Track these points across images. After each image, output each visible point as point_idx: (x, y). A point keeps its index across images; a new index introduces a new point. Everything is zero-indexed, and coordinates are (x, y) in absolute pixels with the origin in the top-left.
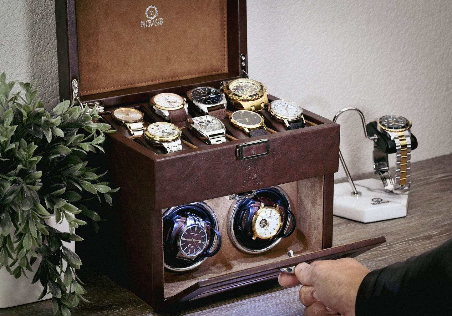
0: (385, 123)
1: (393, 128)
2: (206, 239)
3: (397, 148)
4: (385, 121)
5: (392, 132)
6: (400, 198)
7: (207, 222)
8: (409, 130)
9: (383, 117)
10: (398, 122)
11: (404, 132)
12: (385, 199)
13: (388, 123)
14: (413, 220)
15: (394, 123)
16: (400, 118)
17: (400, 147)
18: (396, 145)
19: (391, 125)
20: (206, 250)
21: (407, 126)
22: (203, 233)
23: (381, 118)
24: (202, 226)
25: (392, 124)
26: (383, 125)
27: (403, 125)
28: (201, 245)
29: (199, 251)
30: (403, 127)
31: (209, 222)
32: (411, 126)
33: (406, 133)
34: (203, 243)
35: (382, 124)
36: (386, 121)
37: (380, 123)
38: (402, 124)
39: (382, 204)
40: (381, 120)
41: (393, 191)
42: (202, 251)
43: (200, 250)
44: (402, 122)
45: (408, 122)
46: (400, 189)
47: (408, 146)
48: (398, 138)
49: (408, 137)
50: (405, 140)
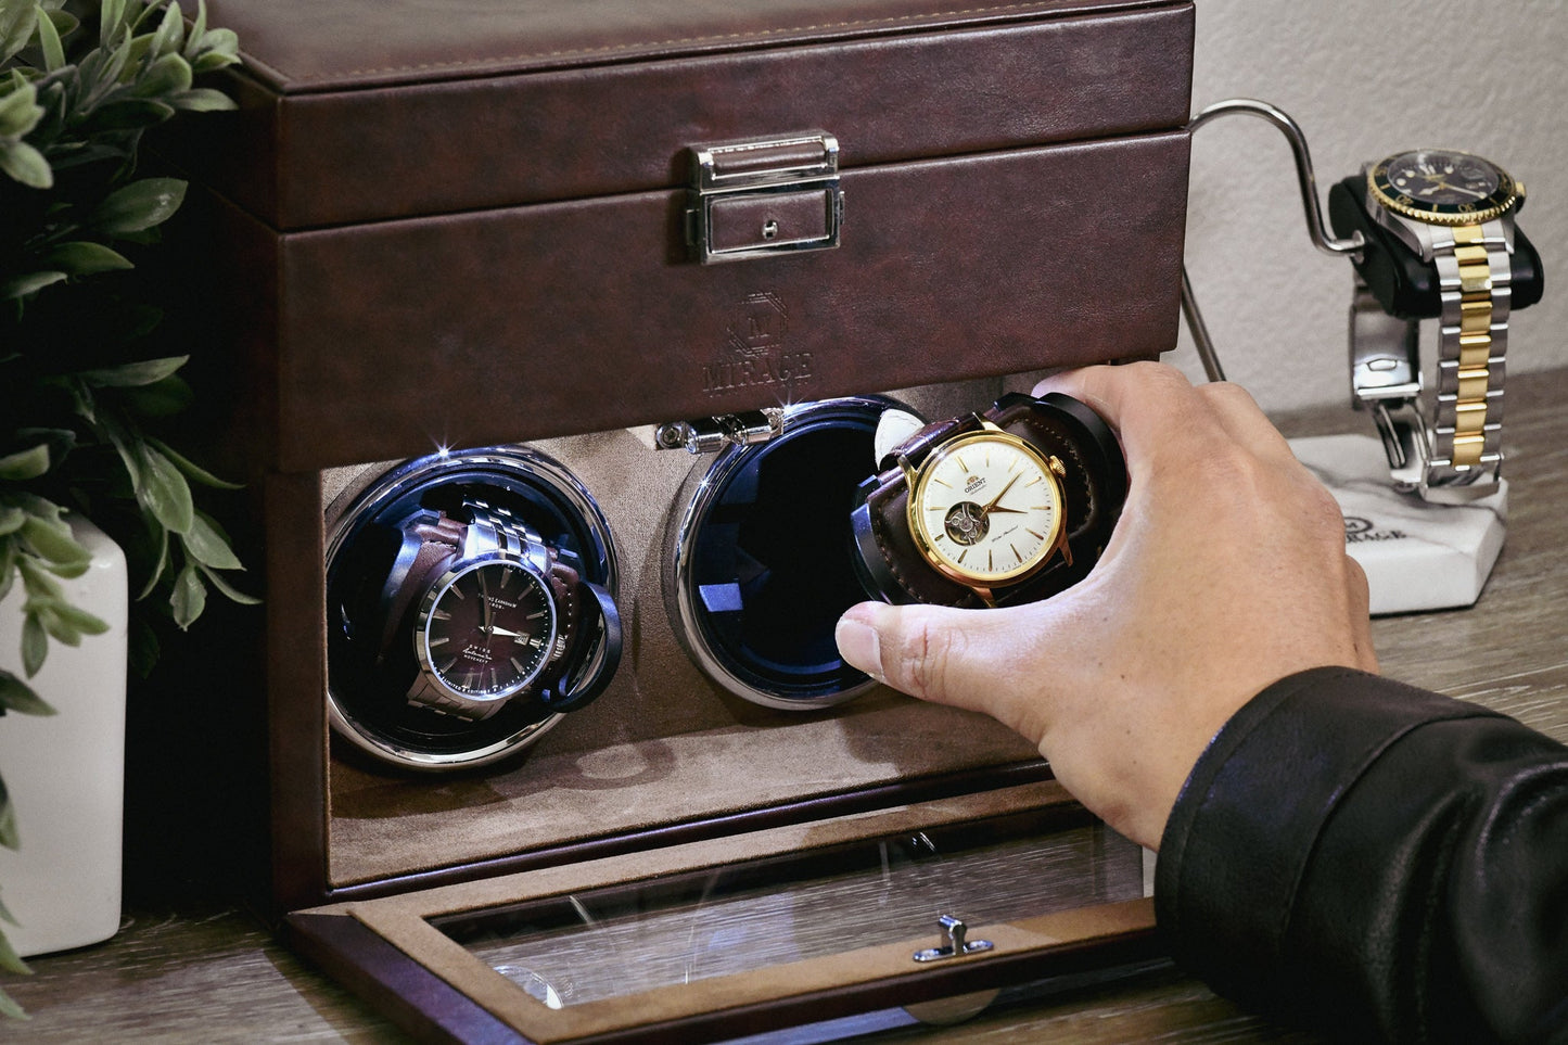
0: (1401, 182)
1: (1435, 207)
2: (550, 627)
3: (1445, 297)
4: (1403, 176)
5: (1428, 222)
6: (1453, 520)
7: (564, 551)
8: (1506, 217)
9: (1399, 156)
10: (1463, 182)
11: (1486, 227)
12: (1383, 524)
13: (1418, 183)
14: (1536, 597)
15: (1443, 185)
16: (1470, 162)
17: (1457, 296)
18: (1443, 283)
19: (1428, 192)
20: (548, 678)
21: (1500, 199)
22: (538, 601)
23: (1386, 163)
24: (536, 568)
25: (1436, 188)
26: (1392, 193)
27: (1483, 196)
28: (528, 655)
29: (517, 682)
30: (1480, 205)
31: (575, 555)
32: (1520, 201)
33: (1496, 232)
34: (535, 643)
35: (1387, 186)
36: (1410, 174)
37: (1380, 180)
38: (1477, 190)
39: (1368, 543)
40: (1387, 171)
41: (1422, 491)
42: (529, 679)
43: (523, 678)
44: (1481, 184)
45: (1509, 183)
46: (1459, 485)
47: (1497, 293)
48: (1453, 254)
49: (1501, 247)
50: (1485, 262)
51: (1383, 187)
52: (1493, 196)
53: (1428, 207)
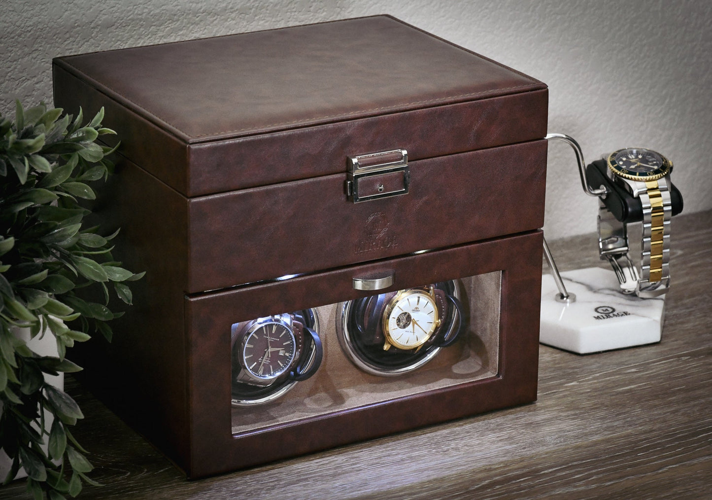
0: (621, 163)
1: (638, 174)
3: (645, 212)
4: (621, 160)
5: (635, 180)
6: (648, 306)
8: (667, 177)
9: (619, 151)
10: (647, 162)
11: (659, 181)
12: (619, 309)
13: (628, 163)
15: (639, 164)
16: (651, 154)
17: (650, 211)
18: (643, 206)
19: (633, 167)
21: (664, 169)
23: (614, 155)
25: (636, 165)
26: (619, 168)
27: (656, 167)
30: (656, 172)
32: (671, 169)
33: (663, 183)
35: (616, 165)
36: (624, 159)
37: (613, 163)
38: (654, 165)
39: (615, 318)
40: (614, 159)
41: (637, 293)
44: (655, 162)
45: (666, 162)
46: (650, 290)
47: (665, 209)
48: (646, 193)
49: (665, 190)
50: (660, 196)
51: (614, 166)
52: (661, 168)
53: (635, 174)
